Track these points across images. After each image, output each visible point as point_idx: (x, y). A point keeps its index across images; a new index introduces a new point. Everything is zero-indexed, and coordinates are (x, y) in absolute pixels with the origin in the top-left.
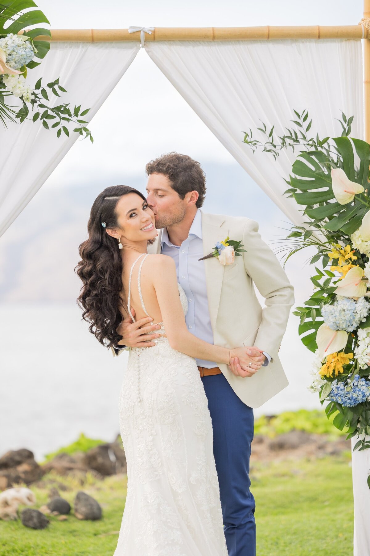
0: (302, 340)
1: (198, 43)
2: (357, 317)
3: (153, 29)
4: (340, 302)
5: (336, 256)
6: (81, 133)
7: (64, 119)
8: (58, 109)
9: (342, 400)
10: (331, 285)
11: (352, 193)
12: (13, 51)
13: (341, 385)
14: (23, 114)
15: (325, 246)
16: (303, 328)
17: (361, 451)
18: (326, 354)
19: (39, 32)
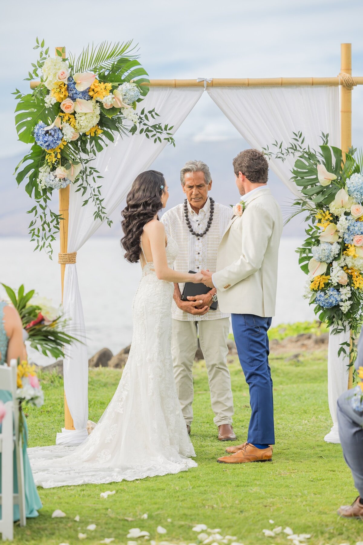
0: (301, 267)
1: (239, 88)
2: (332, 254)
3: (211, 80)
4: (322, 245)
5: (320, 217)
6: (169, 141)
7: (158, 132)
8: (154, 127)
9: (322, 303)
10: (318, 234)
11: (330, 180)
12: (126, 92)
13: (322, 294)
14: (133, 130)
15: (315, 211)
16: (301, 260)
17: (335, 335)
18: (314, 276)
19: (142, 80)
